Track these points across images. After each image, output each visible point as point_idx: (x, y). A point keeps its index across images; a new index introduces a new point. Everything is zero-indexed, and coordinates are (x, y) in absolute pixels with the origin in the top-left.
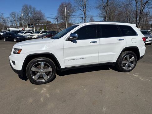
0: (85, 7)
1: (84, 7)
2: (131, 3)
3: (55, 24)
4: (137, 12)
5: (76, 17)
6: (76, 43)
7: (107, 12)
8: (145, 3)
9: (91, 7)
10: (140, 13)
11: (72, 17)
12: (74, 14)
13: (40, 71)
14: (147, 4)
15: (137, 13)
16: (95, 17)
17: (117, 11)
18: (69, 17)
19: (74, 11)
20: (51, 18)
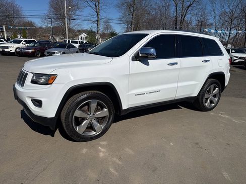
0: (99, 3)
1: (97, 3)
2: (169, 5)
3: (41, 28)
4: (176, 19)
5: (84, 18)
6: (148, 64)
7: (134, 15)
8: (188, 7)
9: (108, 5)
10: (181, 20)
11: (75, 17)
12: (78, 12)
13: (88, 117)
14: (190, 8)
15: (176, 21)
16: (115, 22)
17: (146, 15)
18: (71, 19)
19: (78, 8)
20: (38, 16)
